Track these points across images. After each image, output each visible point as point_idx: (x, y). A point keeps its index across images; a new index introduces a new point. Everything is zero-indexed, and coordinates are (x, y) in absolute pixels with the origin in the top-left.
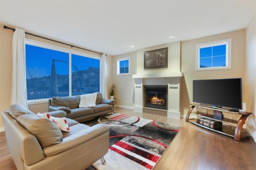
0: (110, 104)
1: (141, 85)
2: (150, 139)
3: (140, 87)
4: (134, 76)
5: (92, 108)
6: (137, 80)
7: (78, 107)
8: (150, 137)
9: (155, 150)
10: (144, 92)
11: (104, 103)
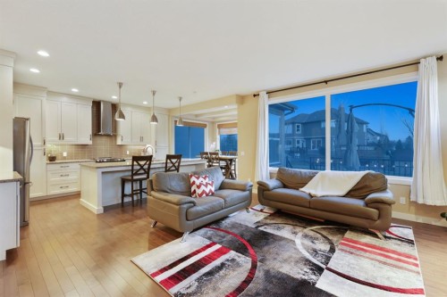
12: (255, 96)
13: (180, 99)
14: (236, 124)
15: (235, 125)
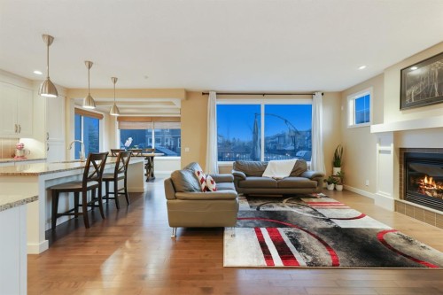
0: (311, 178)
1: (391, 148)
2: (326, 245)
3: (388, 152)
4: (375, 128)
5: (277, 179)
6: (381, 137)
7: (261, 176)
8: (331, 244)
9: (308, 257)
10: (400, 163)
11: (304, 177)
12: (203, 94)
13: (115, 80)
14: (179, 118)
15: (177, 119)
